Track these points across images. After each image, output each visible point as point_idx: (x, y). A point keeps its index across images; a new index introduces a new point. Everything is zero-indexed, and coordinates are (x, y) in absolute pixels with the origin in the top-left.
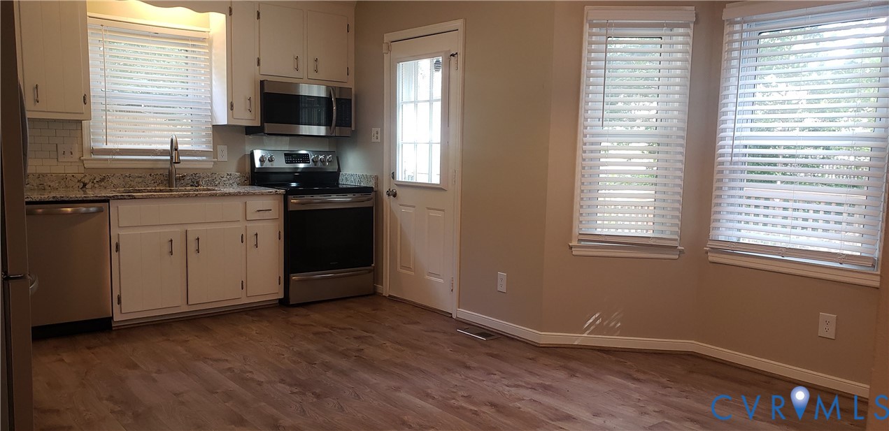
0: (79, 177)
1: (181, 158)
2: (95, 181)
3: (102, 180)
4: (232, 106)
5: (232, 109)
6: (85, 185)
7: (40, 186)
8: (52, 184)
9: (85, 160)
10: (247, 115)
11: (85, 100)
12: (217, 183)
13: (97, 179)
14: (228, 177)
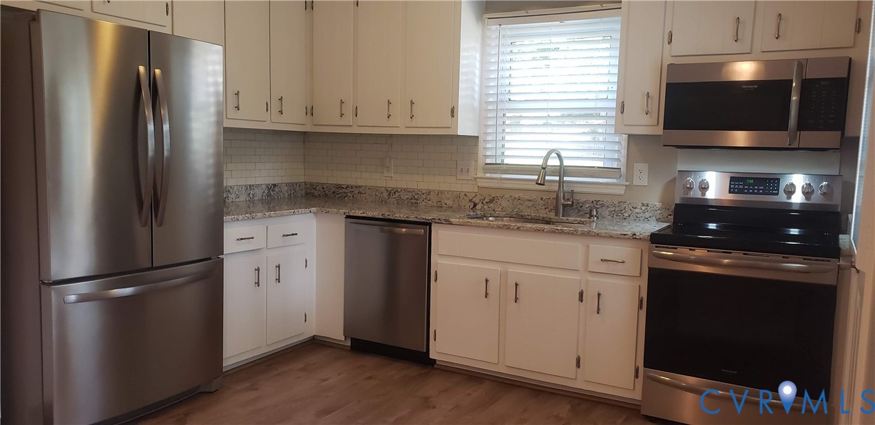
0: (471, 196)
1: (547, 178)
2: (484, 202)
3: (491, 201)
4: (623, 107)
5: (622, 112)
6: (475, 205)
7: (439, 204)
8: (448, 202)
9: (479, 178)
10: (646, 120)
11: (453, 112)
12: (626, 215)
13: (487, 200)
14: (644, 208)
